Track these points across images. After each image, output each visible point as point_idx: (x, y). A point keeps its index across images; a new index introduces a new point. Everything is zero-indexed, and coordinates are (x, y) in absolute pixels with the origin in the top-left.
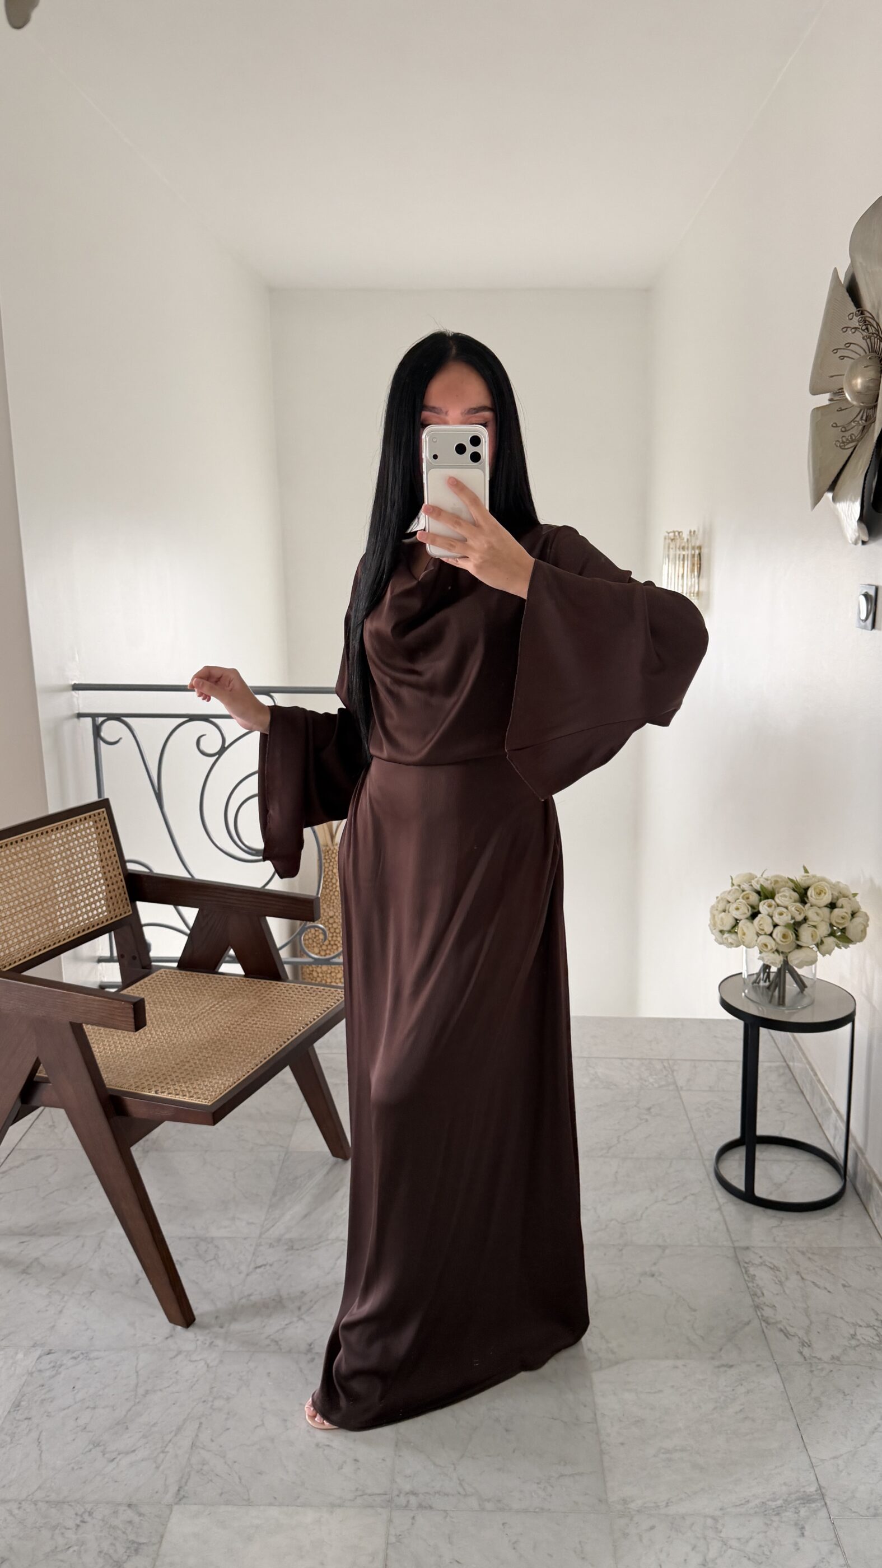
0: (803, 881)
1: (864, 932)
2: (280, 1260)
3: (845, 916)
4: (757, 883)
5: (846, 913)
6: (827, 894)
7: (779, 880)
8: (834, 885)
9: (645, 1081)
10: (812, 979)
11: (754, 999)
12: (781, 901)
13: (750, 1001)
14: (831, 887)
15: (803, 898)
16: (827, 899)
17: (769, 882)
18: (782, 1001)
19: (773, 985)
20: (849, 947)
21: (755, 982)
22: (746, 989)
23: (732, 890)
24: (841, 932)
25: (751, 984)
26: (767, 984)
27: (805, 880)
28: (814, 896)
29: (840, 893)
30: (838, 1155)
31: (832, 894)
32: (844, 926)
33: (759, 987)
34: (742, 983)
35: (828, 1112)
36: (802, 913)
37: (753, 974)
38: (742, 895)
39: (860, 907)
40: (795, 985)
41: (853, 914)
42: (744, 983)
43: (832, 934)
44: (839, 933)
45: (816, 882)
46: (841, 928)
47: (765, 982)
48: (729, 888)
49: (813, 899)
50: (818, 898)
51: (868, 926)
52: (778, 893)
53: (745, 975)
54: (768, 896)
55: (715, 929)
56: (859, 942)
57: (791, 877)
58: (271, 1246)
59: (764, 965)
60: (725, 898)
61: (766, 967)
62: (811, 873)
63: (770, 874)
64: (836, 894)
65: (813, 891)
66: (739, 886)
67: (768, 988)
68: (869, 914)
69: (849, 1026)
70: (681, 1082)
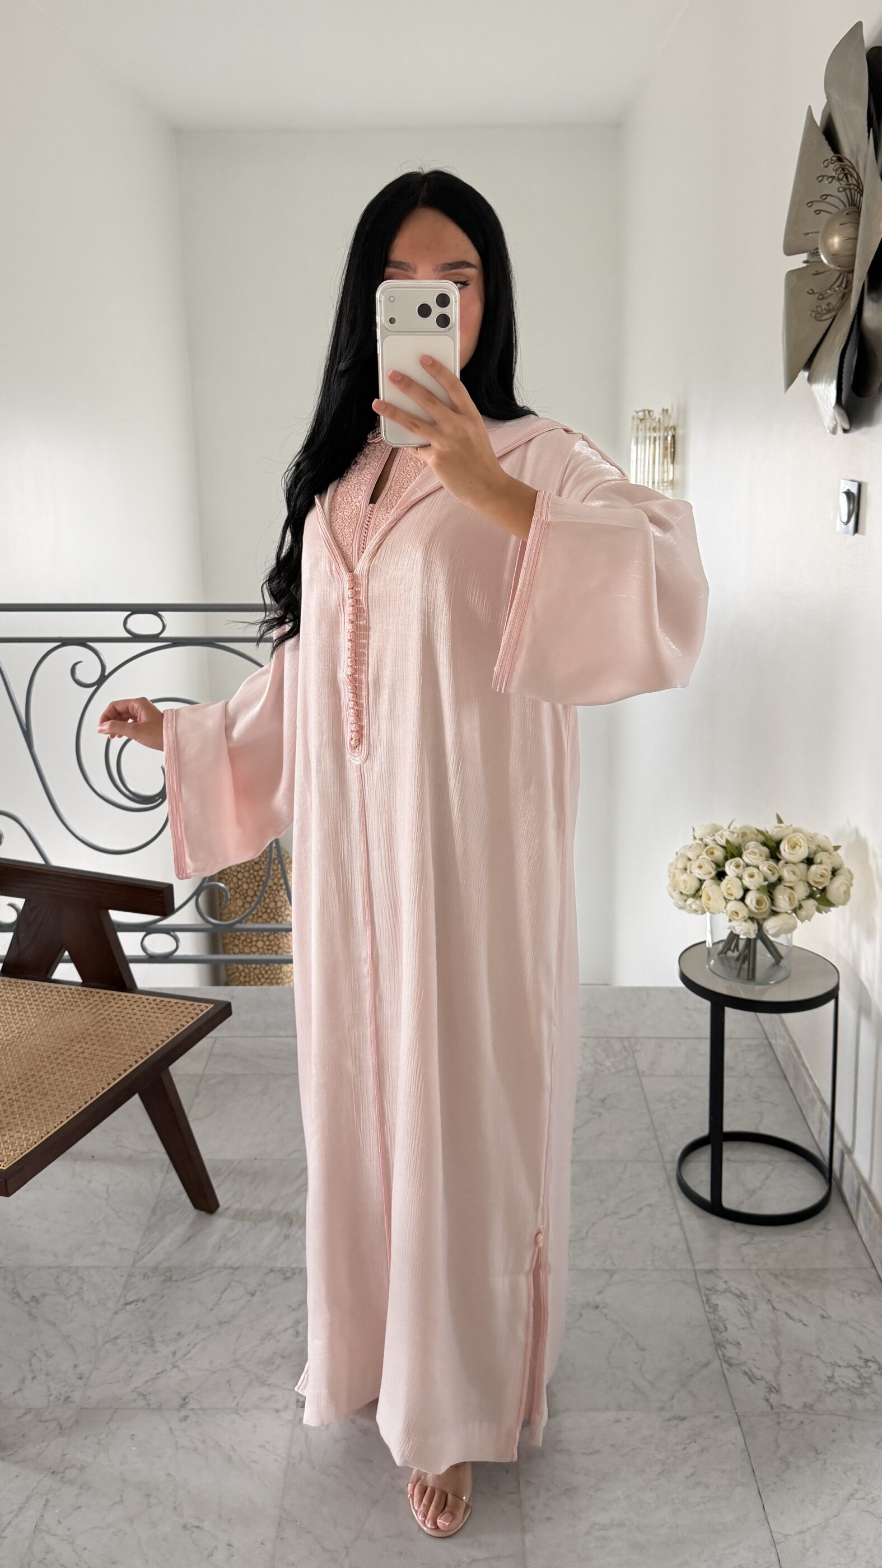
0: (774, 833)
1: (847, 893)
2: (155, 1295)
3: (824, 874)
4: (721, 837)
5: (826, 870)
6: (802, 848)
7: (748, 832)
8: (811, 837)
9: (601, 1065)
10: (787, 946)
11: (719, 974)
12: (750, 860)
13: (714, 975)
14: (808, 840)
15: (774, 854)
16: (802, 853)
17: (736, 835)
18: (751, 977)
19: (741, 958)
20: (830, 911)
21: (721, 952)
22: (710, 961)
23: (693, 845)
24: (821, 894)
25: (716, 956)
26: (736, 954)
27: (777, 832)
28: (787, 850)
29: (819, 846)
30: (823, 1153)
31: (809, 848)
32: (823, 886)
33: (726, 957)
34: (706, 952)
35: (812, 1102)
36: (776, 872)
37: (719, 942)
38: (705, 850)
39: (843, 862)
40: (769, 955)
41: (834, 872)
42: (709, 954)
43: (811, 896)
44: (818, 896)
45: (789, 834)
46: (820, 888)
47: (733, 951)
48: (691, 842)
49: (786, 854)
50: (792, 852)
51: (851, 885)
52: (745, 850)
53: (709, 944)
54: (734, 853)
55: (674, 890)
56: (842, 905)
57: (760, 829)
58: (145, 1276)
59: (732, 933)
60: (685, 855)
61: (733, 937)
62: (787, 822)
63: (737, 825)
64: (814, 847)
65: (786, 844)
66: (702, 839)
67: (738, 959)
68: (852, 871)
69: (832, 1003)
70: (643, 1066)
